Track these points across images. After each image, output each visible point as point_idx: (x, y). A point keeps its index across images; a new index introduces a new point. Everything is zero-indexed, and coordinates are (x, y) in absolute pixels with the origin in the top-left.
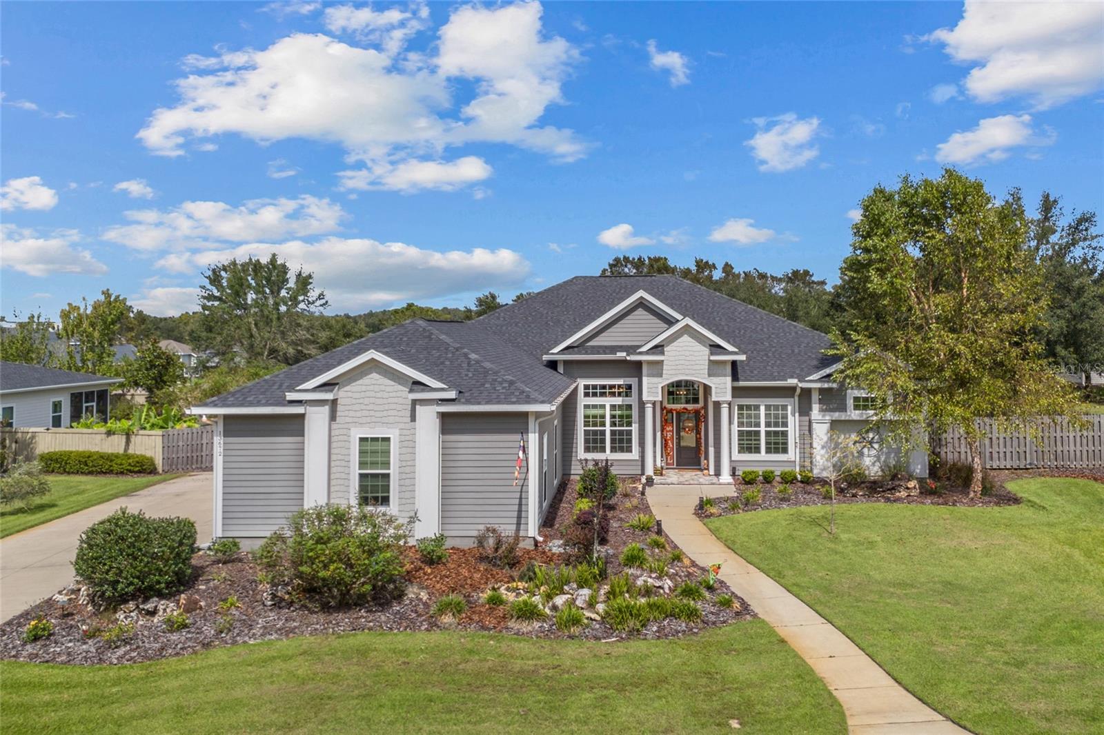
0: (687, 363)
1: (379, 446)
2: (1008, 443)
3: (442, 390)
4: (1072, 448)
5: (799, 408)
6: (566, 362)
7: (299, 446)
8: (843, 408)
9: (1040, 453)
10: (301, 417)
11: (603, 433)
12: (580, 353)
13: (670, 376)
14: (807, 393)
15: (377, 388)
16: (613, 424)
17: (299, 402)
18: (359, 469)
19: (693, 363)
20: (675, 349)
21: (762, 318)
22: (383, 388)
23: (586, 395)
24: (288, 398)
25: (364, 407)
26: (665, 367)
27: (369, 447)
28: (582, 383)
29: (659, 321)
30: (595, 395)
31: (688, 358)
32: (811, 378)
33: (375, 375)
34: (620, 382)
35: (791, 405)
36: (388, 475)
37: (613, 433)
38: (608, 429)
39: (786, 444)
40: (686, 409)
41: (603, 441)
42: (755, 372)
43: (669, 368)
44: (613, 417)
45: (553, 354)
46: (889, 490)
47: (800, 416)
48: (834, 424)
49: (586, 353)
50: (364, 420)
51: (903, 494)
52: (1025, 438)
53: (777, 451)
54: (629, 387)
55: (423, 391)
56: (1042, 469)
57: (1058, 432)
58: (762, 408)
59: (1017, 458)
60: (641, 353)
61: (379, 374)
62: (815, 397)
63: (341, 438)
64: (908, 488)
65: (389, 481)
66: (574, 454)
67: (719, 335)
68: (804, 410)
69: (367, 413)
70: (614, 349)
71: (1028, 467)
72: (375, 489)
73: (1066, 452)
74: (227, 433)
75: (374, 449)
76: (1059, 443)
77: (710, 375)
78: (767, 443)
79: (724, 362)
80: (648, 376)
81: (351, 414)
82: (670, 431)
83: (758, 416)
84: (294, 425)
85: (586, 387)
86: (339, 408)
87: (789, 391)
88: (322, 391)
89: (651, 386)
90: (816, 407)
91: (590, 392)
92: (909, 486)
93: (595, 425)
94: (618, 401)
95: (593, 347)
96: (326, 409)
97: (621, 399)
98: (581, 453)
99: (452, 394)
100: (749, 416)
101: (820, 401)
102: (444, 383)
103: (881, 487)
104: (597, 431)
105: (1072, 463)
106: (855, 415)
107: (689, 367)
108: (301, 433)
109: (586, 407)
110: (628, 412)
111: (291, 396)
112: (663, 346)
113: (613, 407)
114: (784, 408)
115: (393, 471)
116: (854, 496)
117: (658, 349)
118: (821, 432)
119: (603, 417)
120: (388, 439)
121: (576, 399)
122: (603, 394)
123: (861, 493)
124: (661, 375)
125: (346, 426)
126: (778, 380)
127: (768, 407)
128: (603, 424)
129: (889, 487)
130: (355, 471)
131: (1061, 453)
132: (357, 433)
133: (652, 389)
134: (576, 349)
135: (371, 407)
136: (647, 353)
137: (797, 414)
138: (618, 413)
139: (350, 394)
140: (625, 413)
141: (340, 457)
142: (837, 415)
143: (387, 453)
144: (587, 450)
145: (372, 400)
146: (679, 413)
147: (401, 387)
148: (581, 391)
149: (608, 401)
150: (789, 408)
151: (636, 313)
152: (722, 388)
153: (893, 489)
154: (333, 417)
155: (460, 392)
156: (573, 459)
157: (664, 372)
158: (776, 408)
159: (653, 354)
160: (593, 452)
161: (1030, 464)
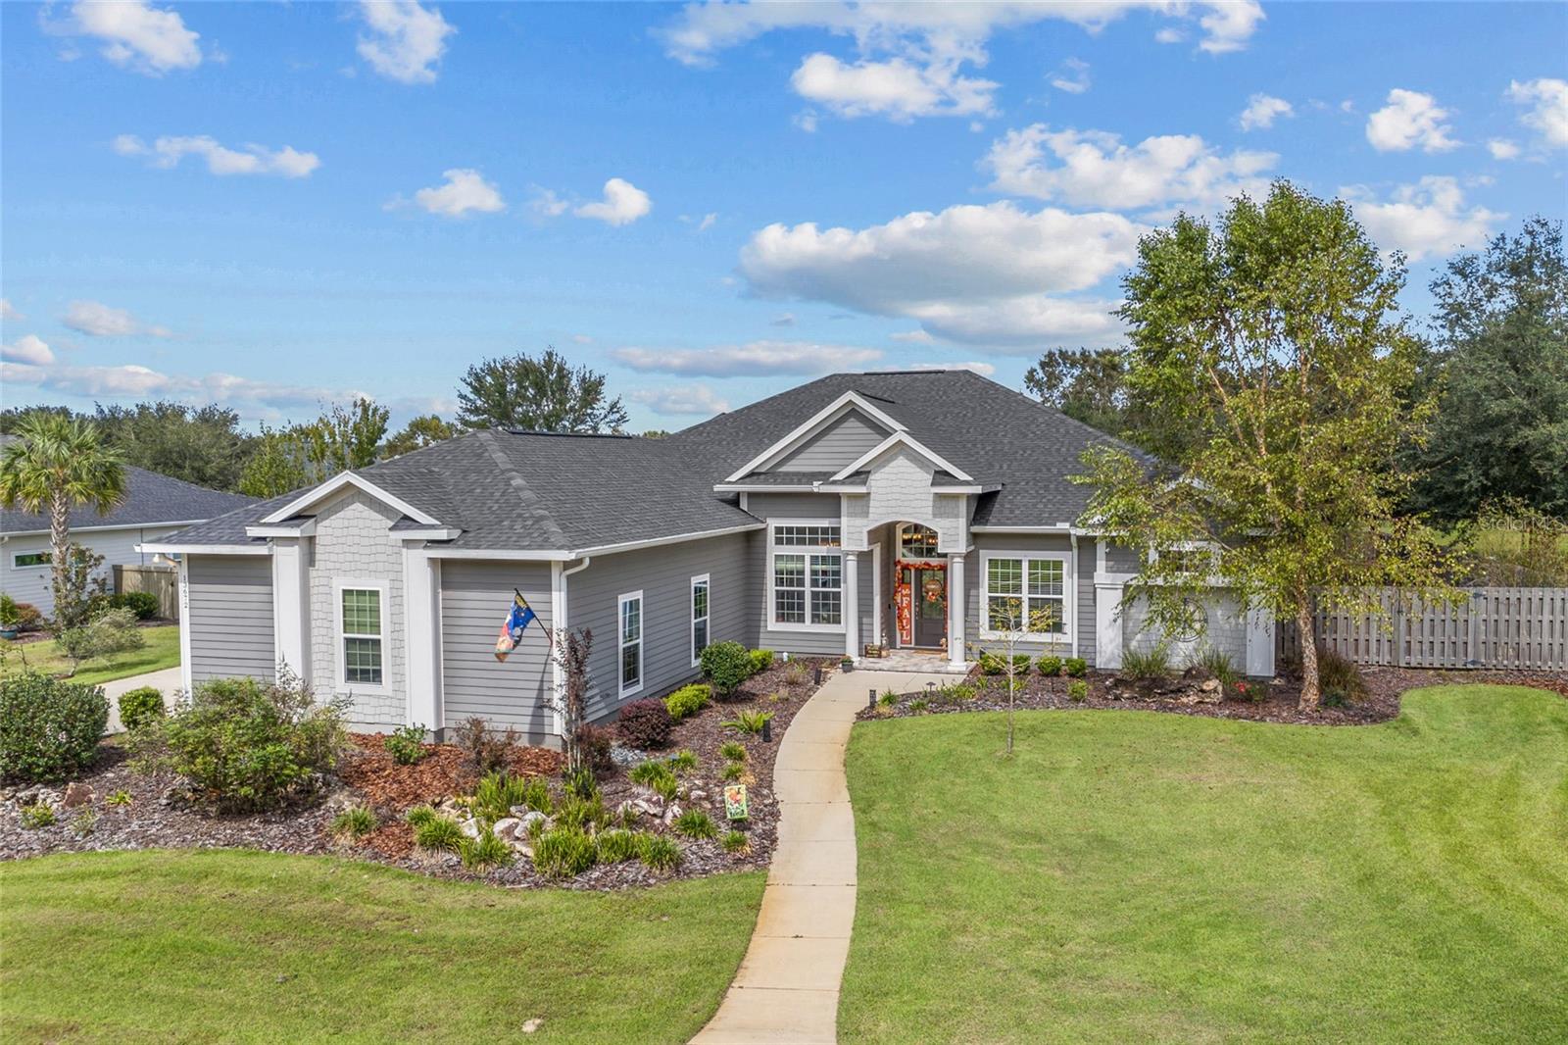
0: (903, 497)
1: (366, 603)
2: (1438, 629)
3: (434, 527)
4: (1546, 640)
5: (1079, 566)
6: (751, 495)
7: (265, 598)
9: (1492, 646)
10: (267, 559)
11: (801, 595)
12: (766, 482)
13: (878, 517)
14: (1087, 544)
15: (361, 523)
16: (814, 583)
17: (263, 539)
18: (345, 632)
19: (912, 497)
20: (886, 476)
21: (1067, 432)
22: (368, 523)
23: (779, 541)
24: (249, 534)
25: (347, 549)
26: (872, 503)
27: (354, 602)
28: (773, 524)
29: (869, 434)
30: (790, 542)
31: (905, 491)
33: (358, 506)
34: (824, 523)
35: (1068, 560)
36: (377, 642)
37: (815, 595)
38: (808, 589)
39: (1059, 618)
40: (928, 565)
41: (801, 607)
42: (1017, 512)
43: (877, 504)
44: (814, 573)
45: (729, 483)
46: (1172, 692)
47: (1079, 578)
48: (1130, 597)
49: (775, 483)
50: (346, 566)
51: (1192, 699)
52: (1466, 621)
53: (1046, 628)
55: (410, 528)
56: (1494, 672)
57: (1523, 613)
58: (1025, 565)
59: (1451, 653)
60: (834, 483)
61: (363, 503)
62: (1102, 550)
63: (321, 589)
64: (1203, 691)
65: (380, 650)
66: (762, 624)
68: (1086, 571)
69: (349, 557)
70: (812, 477)
71: (1470, 666)
72: (364, 660)
73: (1534, 645)
74: (193, 579)
75: (360, 606)
76: (1524, 631)
77: (935, 516)
78: (1032, 617)
79: (956, 497)
80: (850, 515)
81: (333, 557)
82: (906, 595)
83: (1018, 576)
84: (257, 570)
85: (779, 530)
86: (319, 549)
87: (1061, 541)
88: (288, 526)
89: (852, 530)
90: (1101, 564)
91: (785, 536)
92: (1205, 687)
93: (791, 583)
94: (822, 550)
95: (787, 474)
96: (295, 550)
97: (825, 548)
98: (772, 624)
99: (448, 534)
100: (1005, 577)
101: (1108, 558)
102: (436, 519)
103: (1161, 688)
104: (793, 592)
105: (1546, 663)
106: (1162, 577)
107: (906, 504)
108: (267, 581)
109: (778, 558)
110: (835, 568)
111: (253, 532)
112: (869, 472)
113: (814, 559)
114: (1058, 565)
115: (384, 636)
116: (1117, 698)
117: (860, 476)
118: (1108, 602)
119: (801, 572)
120: (375, 594)
121: (765, 547)
122: (801, 542)
123: (1126, 695)
124: (866, 514)
125: (327, 573)
126: (1046, 524)
127: (1033, 564)
128: (801, 583)
129: (1172, 688)
130: (340, 636)
131: (1526, 647)
132: (340, 584)
133: (854, 533)
134: (762, 477)
135: (354, 549)
136: (842, 482)
137: (1076, 576)
138: (820, 567)
139: (330, 531)
140: (829, 568)
141: (322, 615)
142: (1135, 579)
143: (375, 611)
144: (781, 618)
145: (357, 540)
146: (920, 571)
148: (771, 535)
149: (808, 551)
150: (1065, 565)
151: (846, 425)
152: (953, 535)
153: (1179, 690)
154: (309, 559)
155: (464, 531)
156: (762, 630)
157: (871, 510)
158: (1045, 565)
159: (851, 483)
160: (788, 621)
161: (1474, 662)
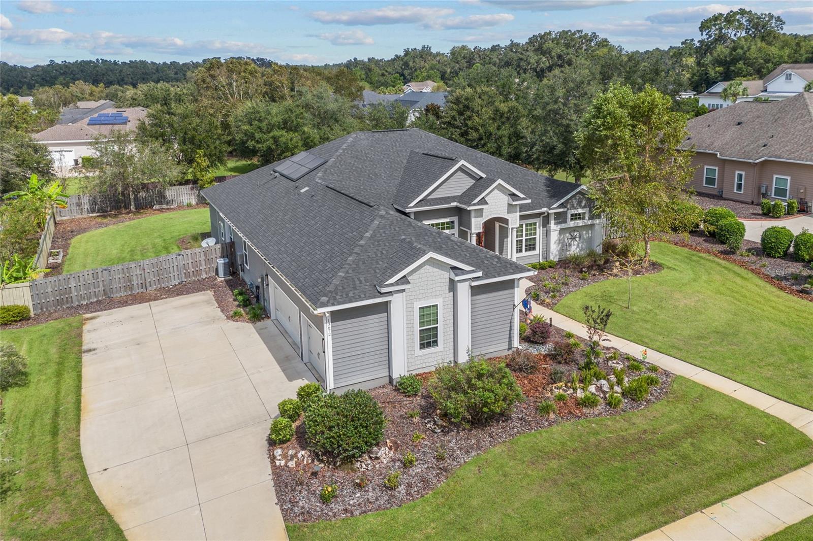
0: (496, 207)
1: (431, 311)
3: (473, 272)
5: (543, 224)
8: (565, 222)
10: (389, 302)
14: (548, 215)
15: (428, 274)
18: (420, 327)
19: (499, 206)
25: (421, 288)
27: (425, 312)
29: (470, 179)
31: (497, 204)
32: (554, 206)
34: (447, 220)
35: (538, 221)
36: (437, 328)
39: (534, 245)
45: (411, 207)
47: (543, 228)
48: (562, 231)
49: (431, 205)
53: (530, 250)
54: (453, 222)
55: (463, 274)
58: (524, 226)
60: (475, 204)
62: (552, 217)
65: (437, 331)
67: (516, 188)
68: (546, 224)
69: (423, 291)
72: (429, 337)
74: (333, 321)
75: (428, 315)
77: (508, 213)
78: (526, 246)
80: (475, 218)
83: (522, 231)
89: (476, 223)
90: (552, 222)
95: (432, 199)
99: (480, 274)
101: (555, 219)
102: (475, 267)
106: (571, 224)
107: (497, 209)
108: (389, 311)
114: (535, 224)
115: (440, 325)
117: (483, 200)
118: (554, 236)
120: (436, 306)
123: (597, 274)
124: (482, 216)
127: (527, 225)
130: (417, 329)
132: (418, 305)
133: (477, 225)
134: (423, 202)
135: (424, 287)
136: (478, 204)
137: (541, 227)
142: (564, 226)
143: (436, 314)
147: (443, 272)
150: (537, 224)
152: (514, 220)
155: (485, 272)
157: (484, 214)
158: (531, 224)
159: (482, 204)
